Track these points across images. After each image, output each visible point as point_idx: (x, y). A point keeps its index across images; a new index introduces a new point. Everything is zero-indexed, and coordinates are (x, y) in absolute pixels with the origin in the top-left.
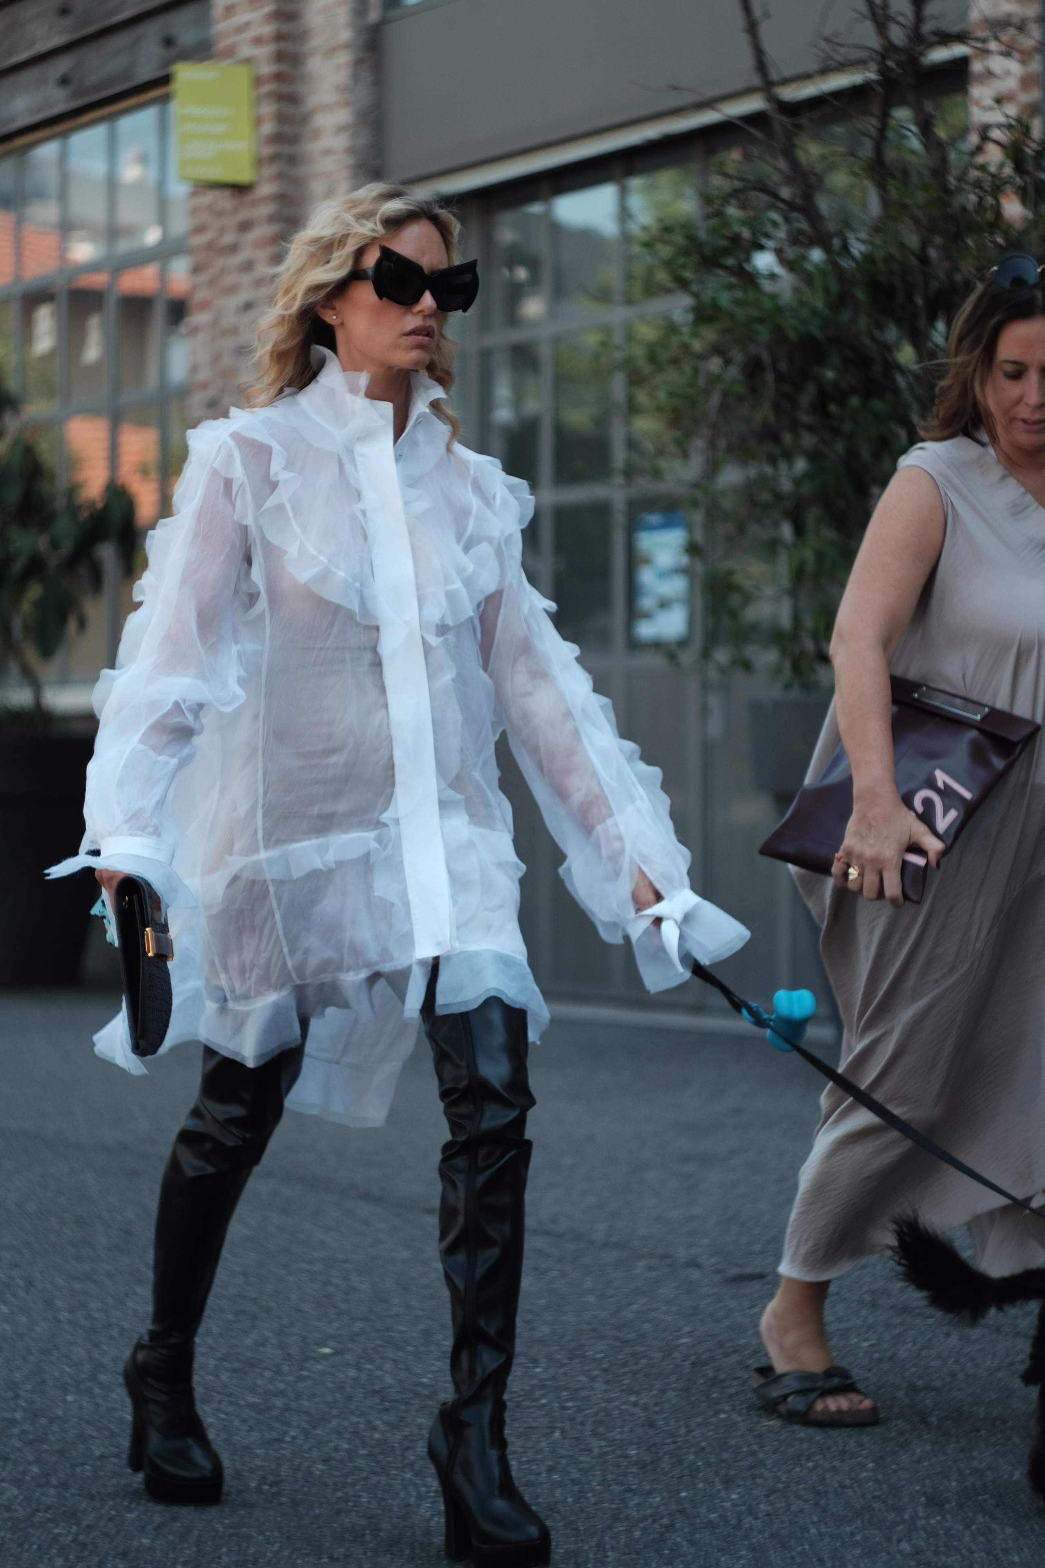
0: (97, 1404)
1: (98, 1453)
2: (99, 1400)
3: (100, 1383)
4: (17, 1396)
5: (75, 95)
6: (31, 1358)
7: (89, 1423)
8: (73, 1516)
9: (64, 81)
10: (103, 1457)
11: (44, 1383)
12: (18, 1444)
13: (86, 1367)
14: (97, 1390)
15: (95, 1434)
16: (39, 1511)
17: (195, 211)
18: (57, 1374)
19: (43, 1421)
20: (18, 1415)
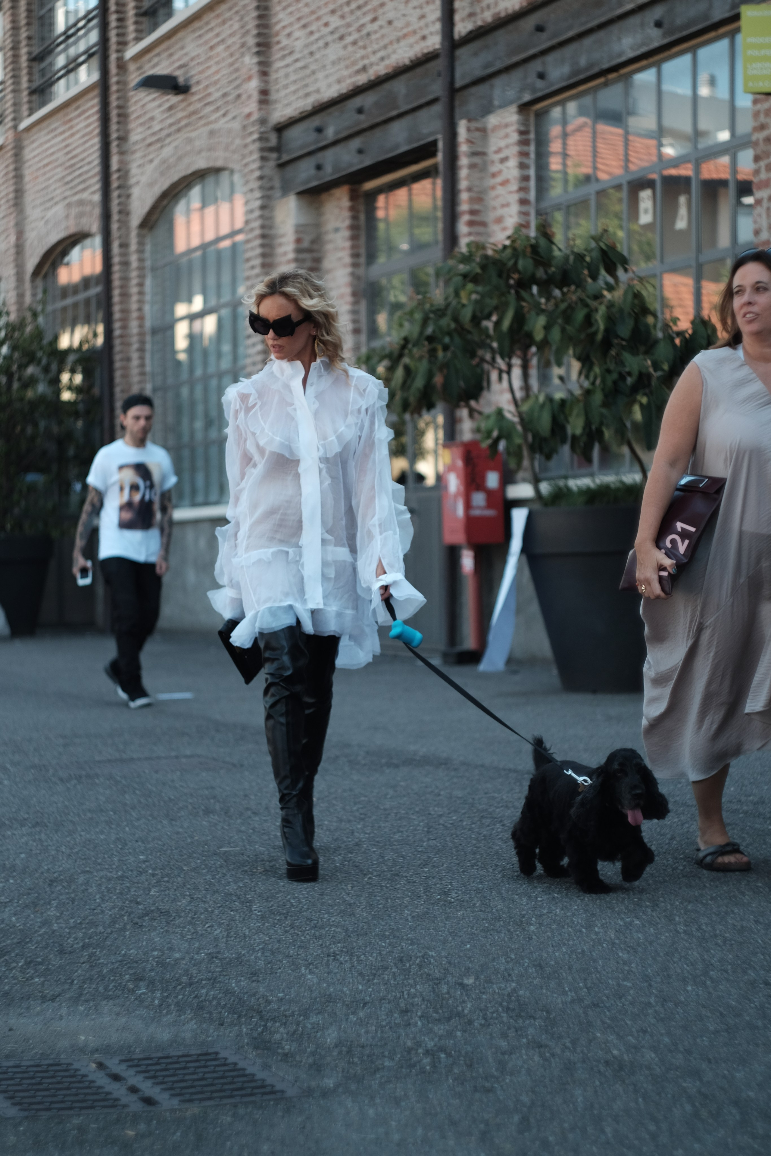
0: (710, 993)
1: (712, 1028)
2: (711, 990)
3: (711, 979)
4: (650, 985)
5: (664, 35)
6: (659, 959)
7: (704, 1006)
8: (696, 1074)
9: (658, 24)
10: (716, 1032)
11: (669, 976)
12: (653, 1021)
13: (700, 966)
14: (708, 983)
15: (709, 1014)
16: (671, 1070)
17: (756, 115)
18: (679, 971)
19: (671, 1005)
20: (652, 1000)
